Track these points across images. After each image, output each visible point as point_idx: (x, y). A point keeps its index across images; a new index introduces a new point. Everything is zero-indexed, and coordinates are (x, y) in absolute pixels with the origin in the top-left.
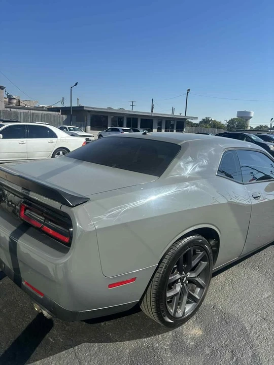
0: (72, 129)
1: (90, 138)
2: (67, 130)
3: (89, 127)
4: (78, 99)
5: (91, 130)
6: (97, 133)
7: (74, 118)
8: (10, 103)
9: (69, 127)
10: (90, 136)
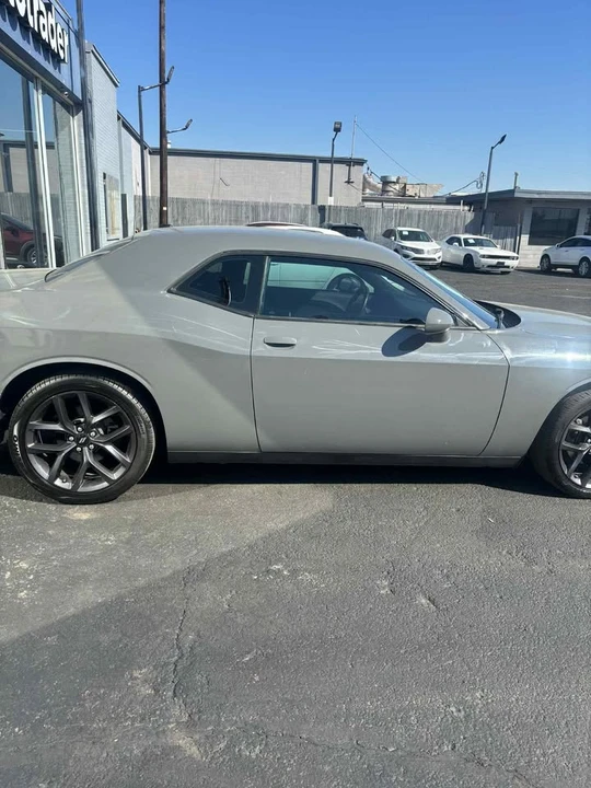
0: (471, 241)
1: (507, 262)
2: (460, 245)
3: (525, 238)
4: (516, 174)
5: (530, 243)
6: (540, 250)
7: (490, 217)
8: (384, 191)
9: (467, 236)
10: (508, 258)
